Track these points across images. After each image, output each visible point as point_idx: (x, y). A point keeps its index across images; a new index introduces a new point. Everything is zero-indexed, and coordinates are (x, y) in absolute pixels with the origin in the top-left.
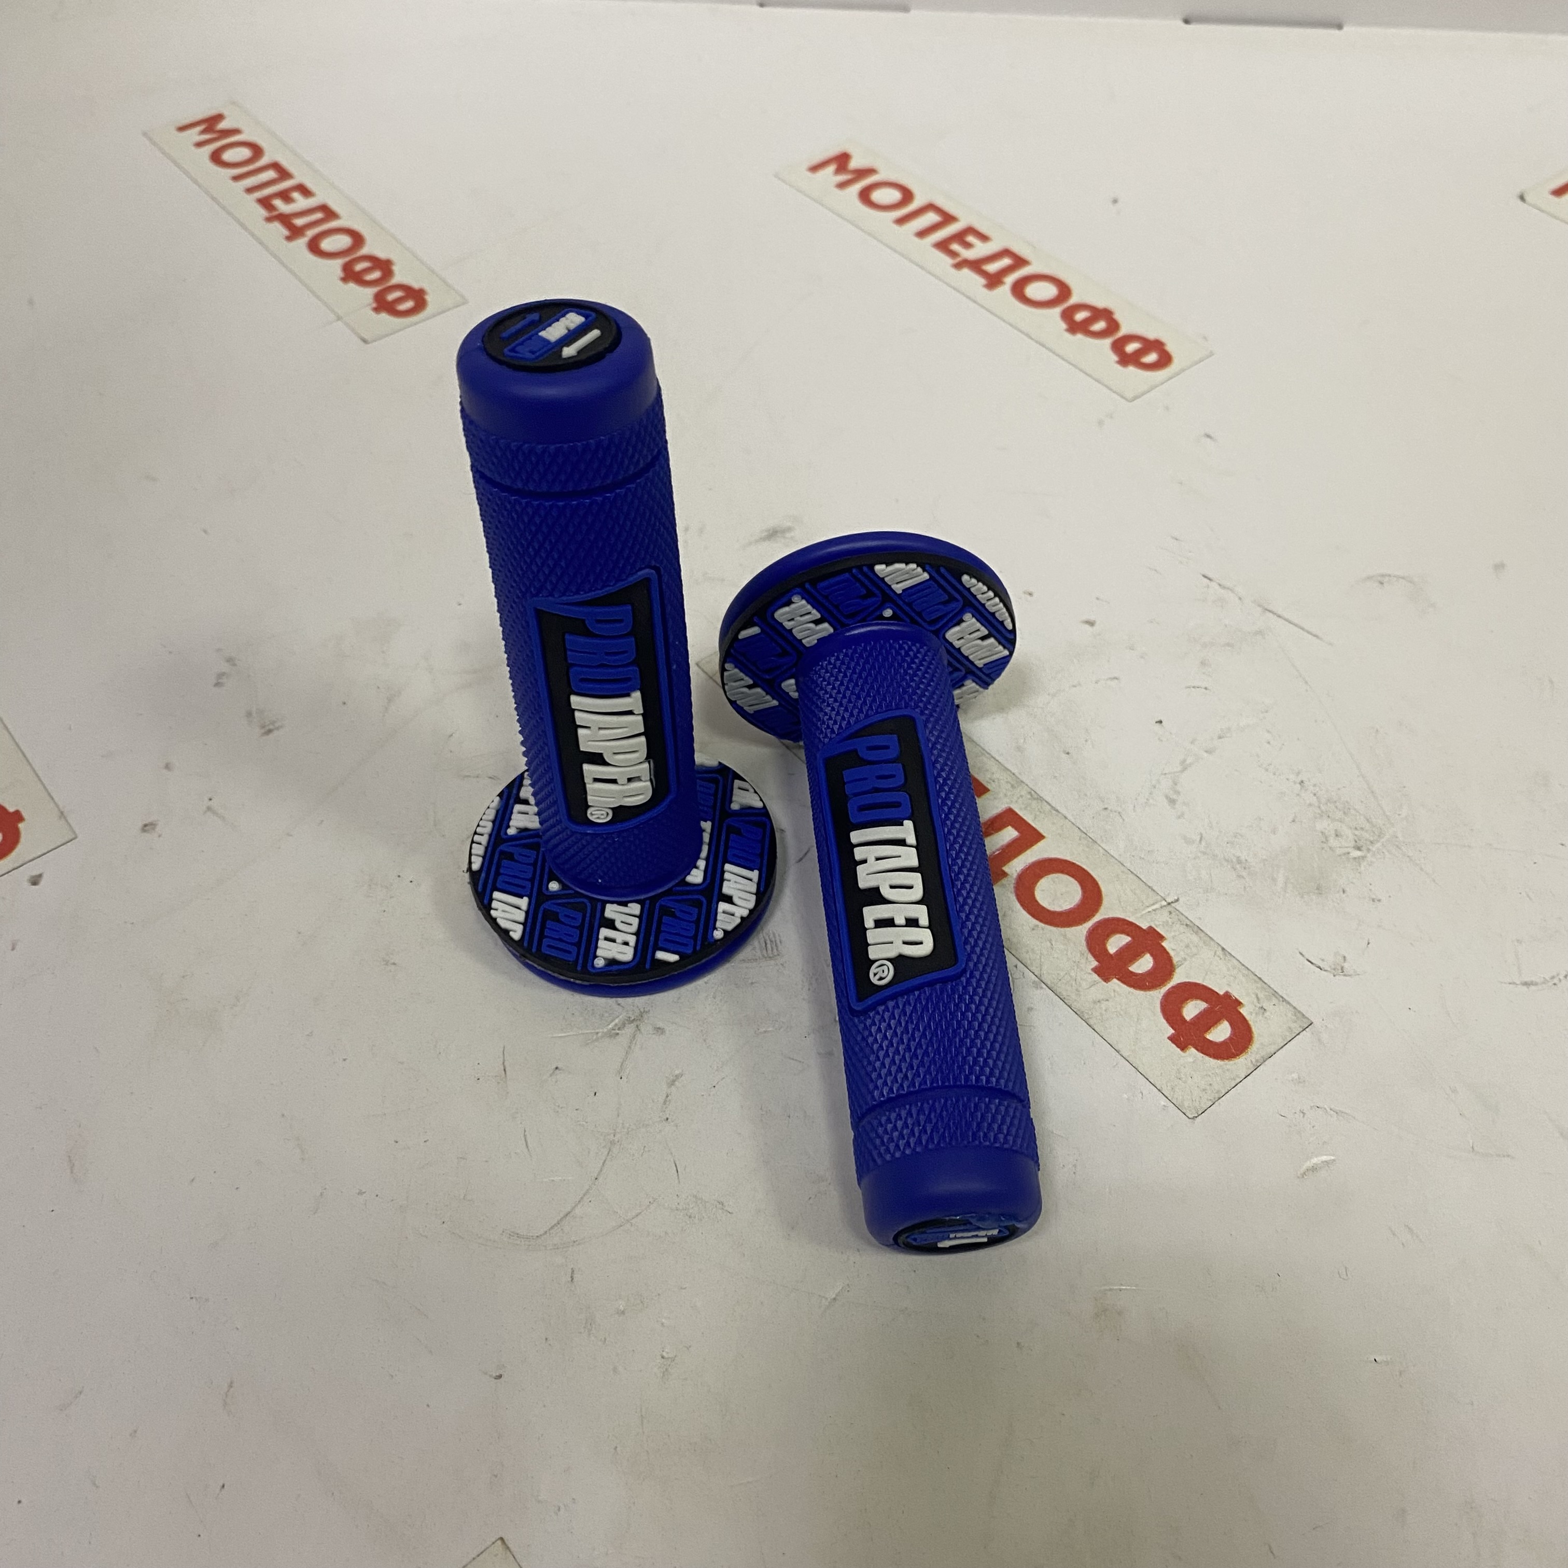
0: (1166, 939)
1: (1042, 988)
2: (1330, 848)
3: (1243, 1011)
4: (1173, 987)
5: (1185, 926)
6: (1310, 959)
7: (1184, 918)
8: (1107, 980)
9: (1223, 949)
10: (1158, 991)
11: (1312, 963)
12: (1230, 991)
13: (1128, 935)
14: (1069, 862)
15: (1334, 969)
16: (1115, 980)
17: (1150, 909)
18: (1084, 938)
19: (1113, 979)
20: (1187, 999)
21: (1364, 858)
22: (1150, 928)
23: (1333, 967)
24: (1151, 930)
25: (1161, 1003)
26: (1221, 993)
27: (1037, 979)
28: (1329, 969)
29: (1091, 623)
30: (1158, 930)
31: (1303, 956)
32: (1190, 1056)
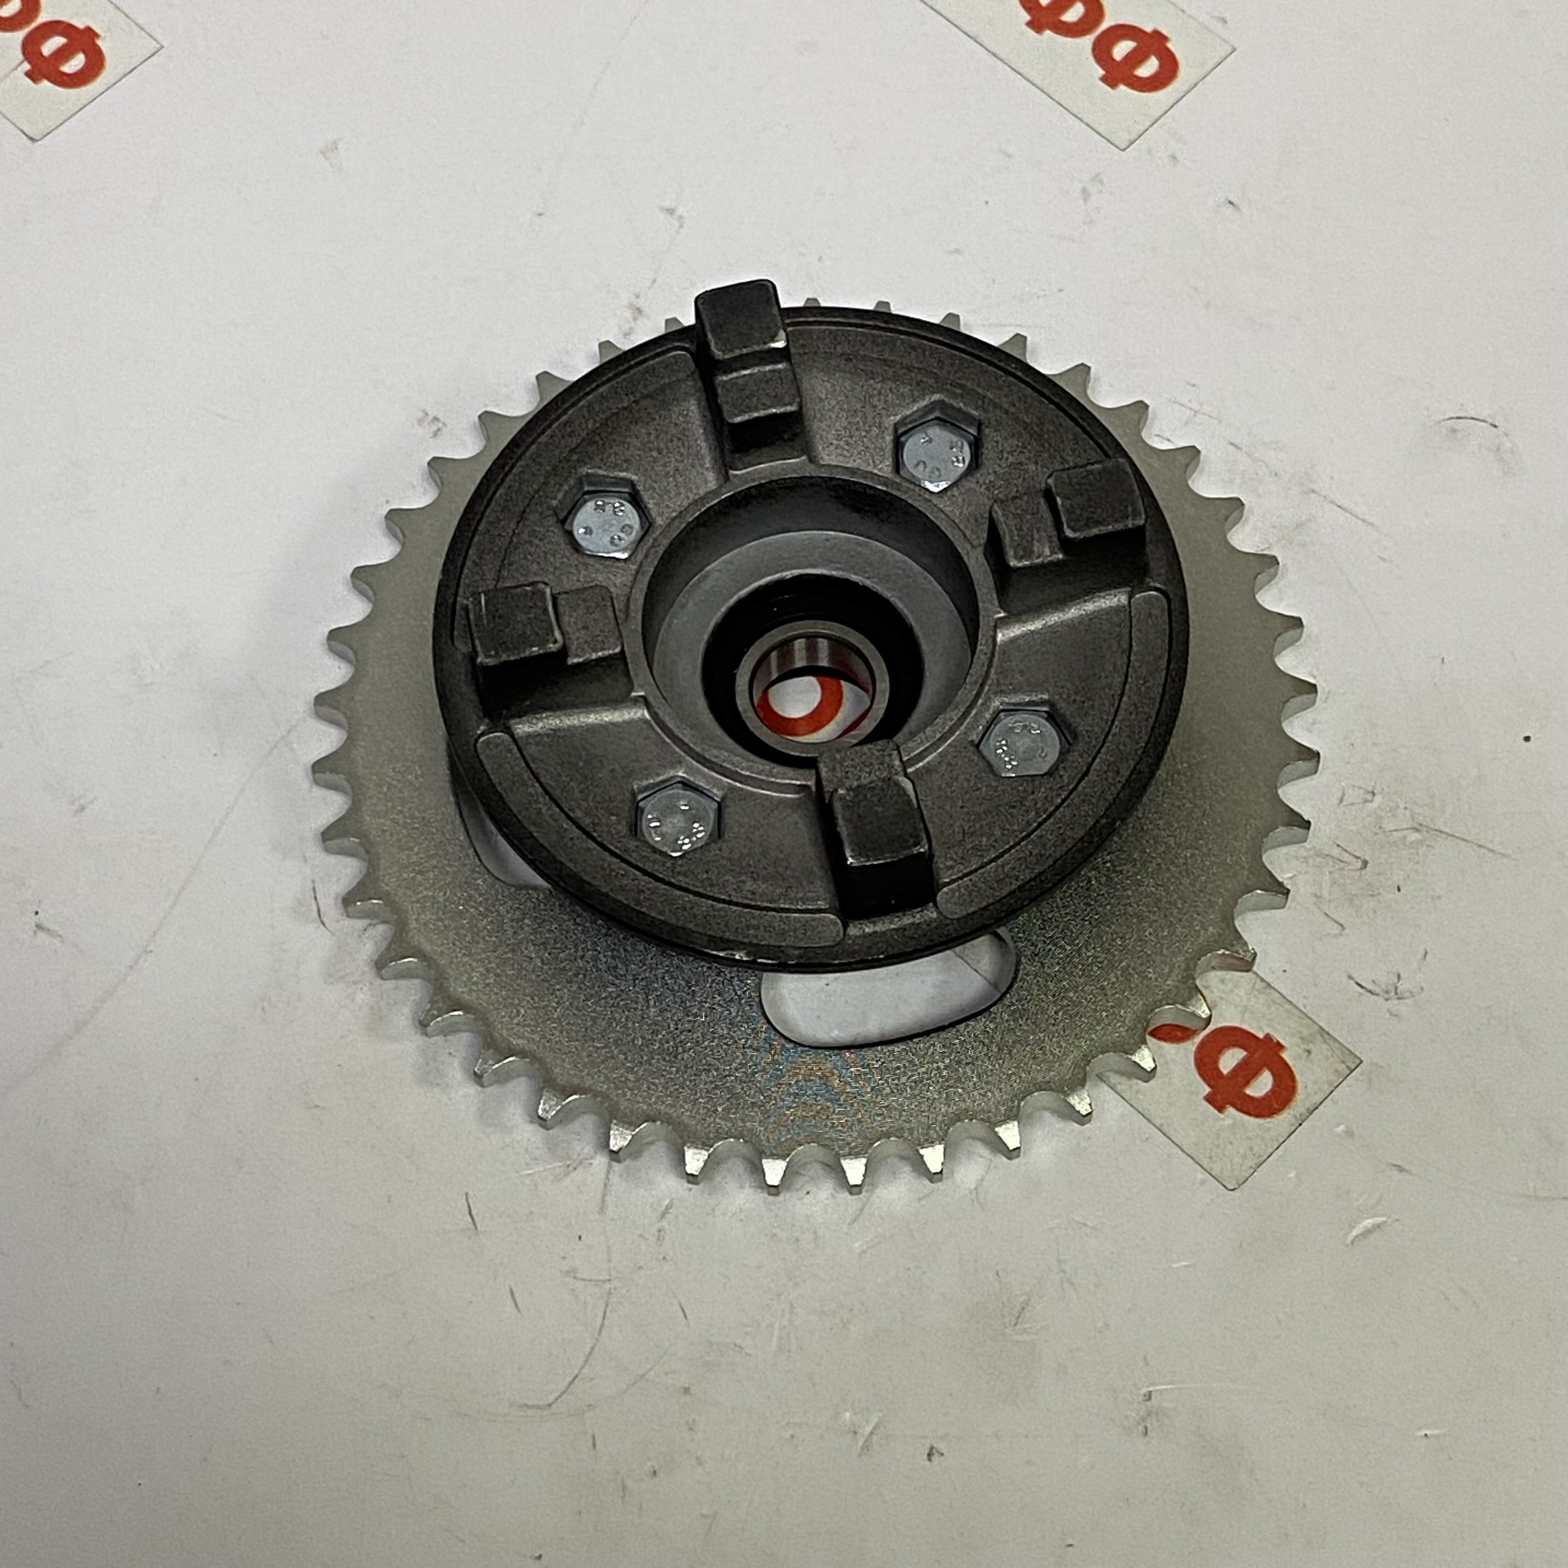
3: (1284, 1055)
4: (1210, 1035)
6: (1360, 983)
10: (1189, 1044)
11: (1361, 987)
12: (1272, 1033)
15: (1387, 992)
20: (1223, 1049)
23: (1385, 989)
25: (1195, 1056)
26: (1261, 1036)
28: (1380, 993)
31: (1352, 979)
32: (1228, 1117)
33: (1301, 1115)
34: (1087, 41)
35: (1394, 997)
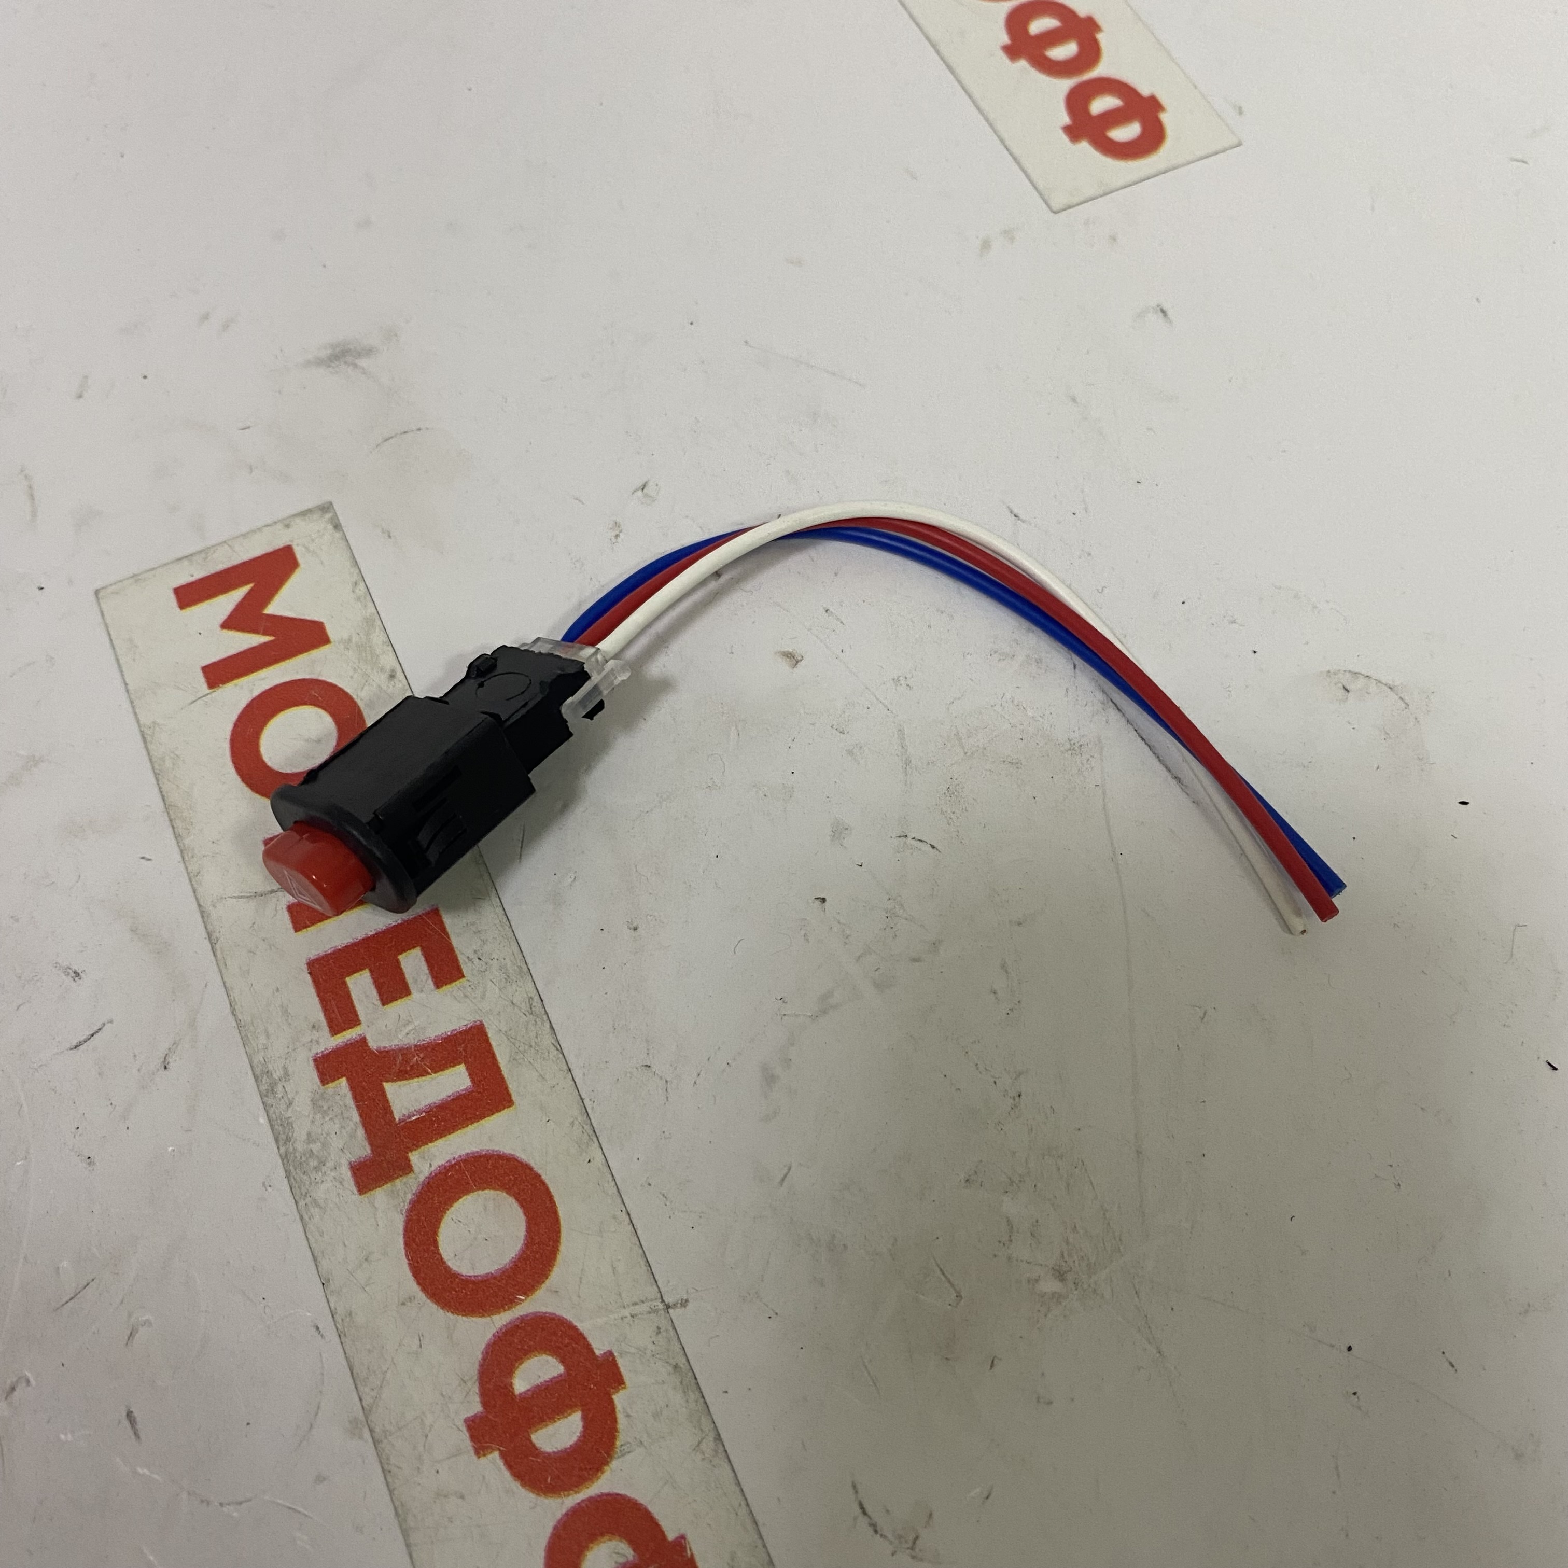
0: (625, 1388)
1: (361, 1437)
2: (1009, 1258)
4: (591, 1500)
5: (670, 1369)
6: (866, 1506)
7: (677, 1347)
8: (480, 1450)
9: (718, 1438)
10: (559, 1500)
11: (864, 1513)
12: (690, 1538)
13: (563, 1362)
14: (531, 1169)
15: (900, 1537)
16: (496, 1454)
17: (626, 1313)
18: (483, 1346)
19: (493, 1450)
20: (602, 1535)
21: (1057, 1297)
22: (610, 1353)
23: (900, 1531)
24: (610, 1361)
25: (555, 1528)
26: (671, 1536)
27: (361, 1416)
28: (890, 1536)
29: (793, 659)
30: (620, 1362)
31: (856, 1492)
34: (1065, 85)
35: (908, 1551)
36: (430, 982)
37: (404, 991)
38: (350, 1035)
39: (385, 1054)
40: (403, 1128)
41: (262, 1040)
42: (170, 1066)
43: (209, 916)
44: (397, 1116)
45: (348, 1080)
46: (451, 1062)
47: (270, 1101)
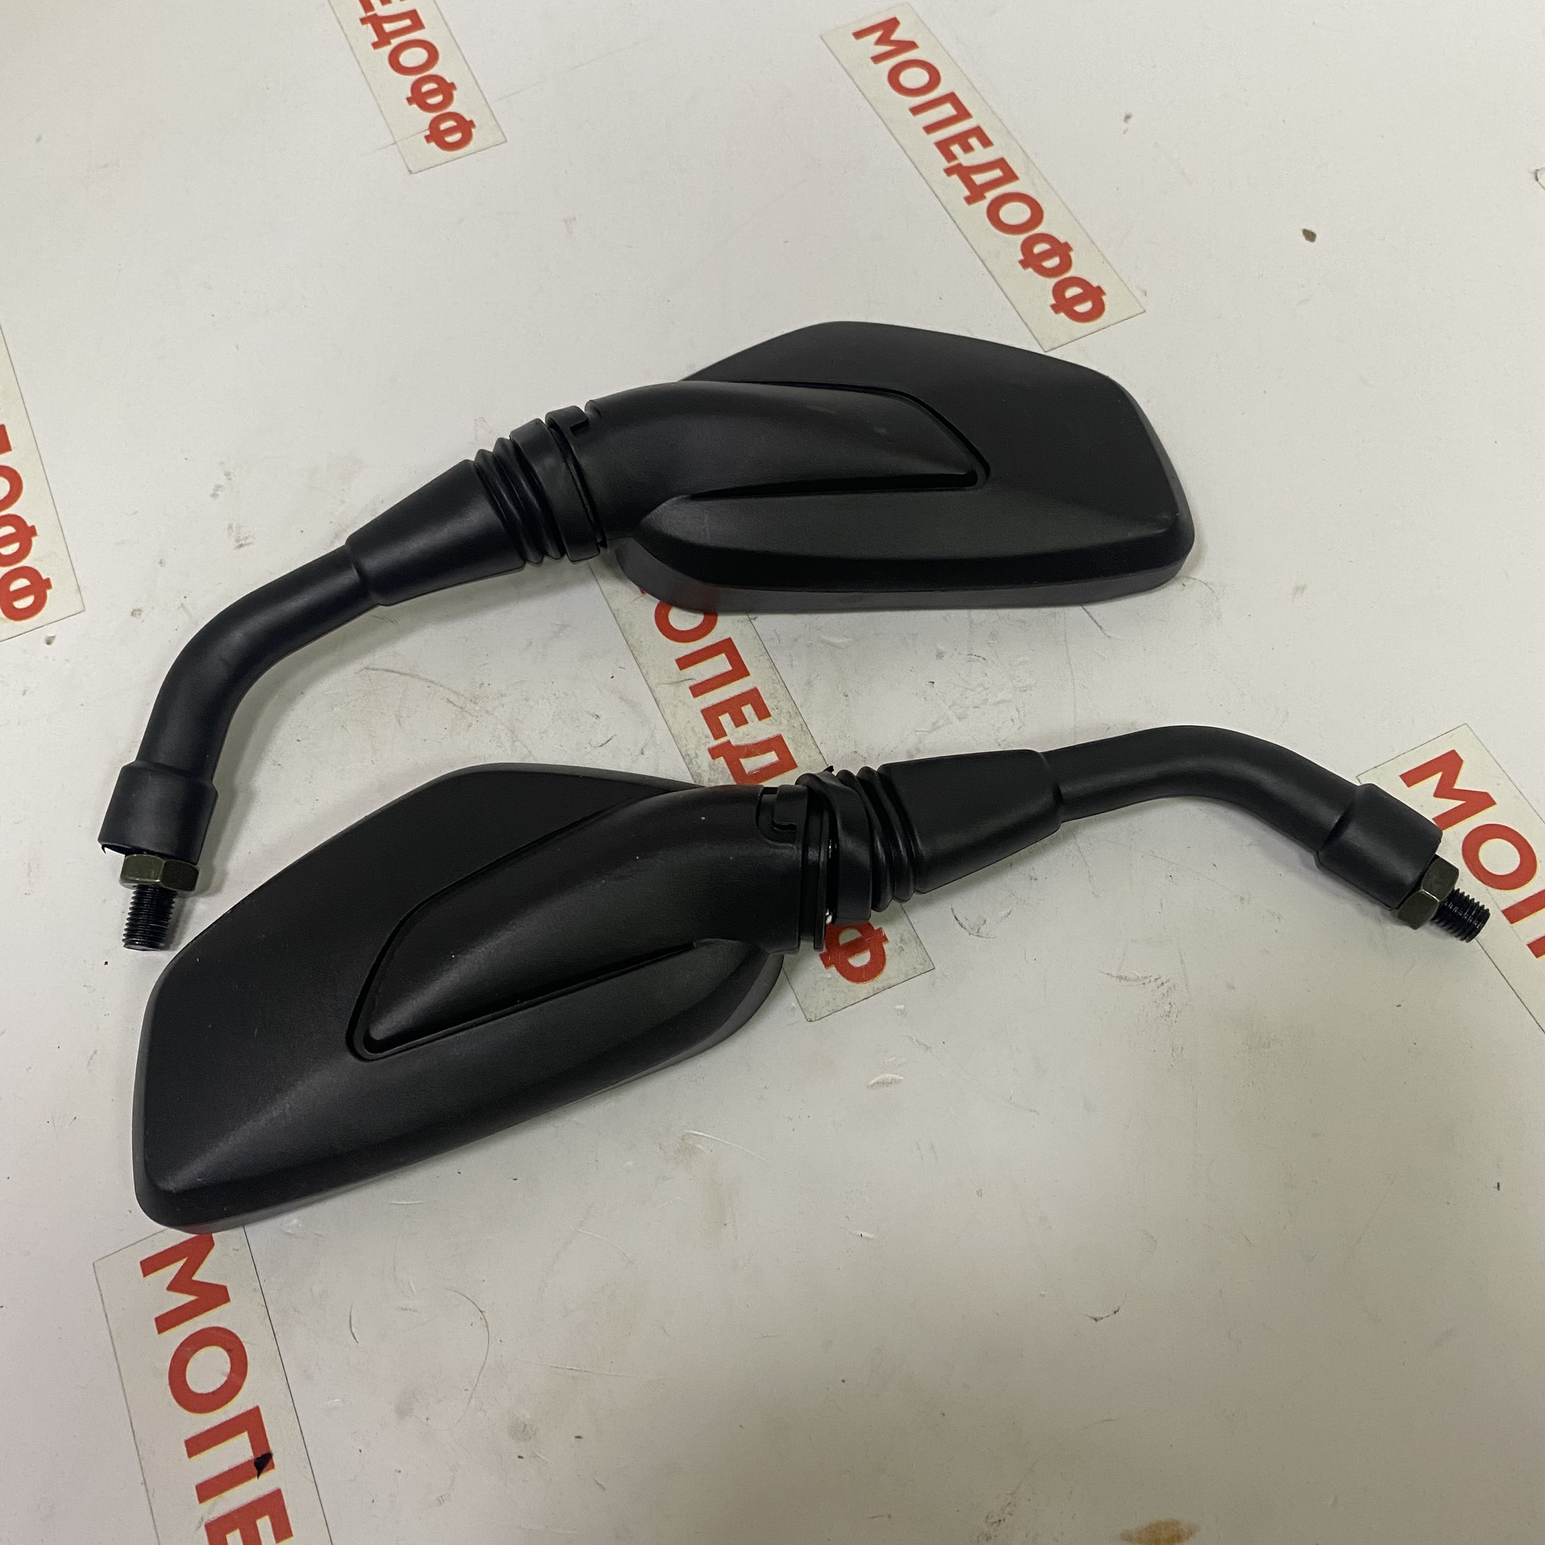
3: (886, 946)
15: (972, 929)
23: (972, 926)
28: (967, 927)
32: (830, 972)
33: (878, 989)
34: (1053, 281)
35: (976, 934)
36: (756, 719)
37: (745, 722)
38: (723, 740)
39: (739, 748)
40: (750, 776)
41: (684, 742)
42: (644, 753)
43: (654, 691)
44: (747, 771)
45: (724, 758)
46: (769, 750)
47: (690, 766)
